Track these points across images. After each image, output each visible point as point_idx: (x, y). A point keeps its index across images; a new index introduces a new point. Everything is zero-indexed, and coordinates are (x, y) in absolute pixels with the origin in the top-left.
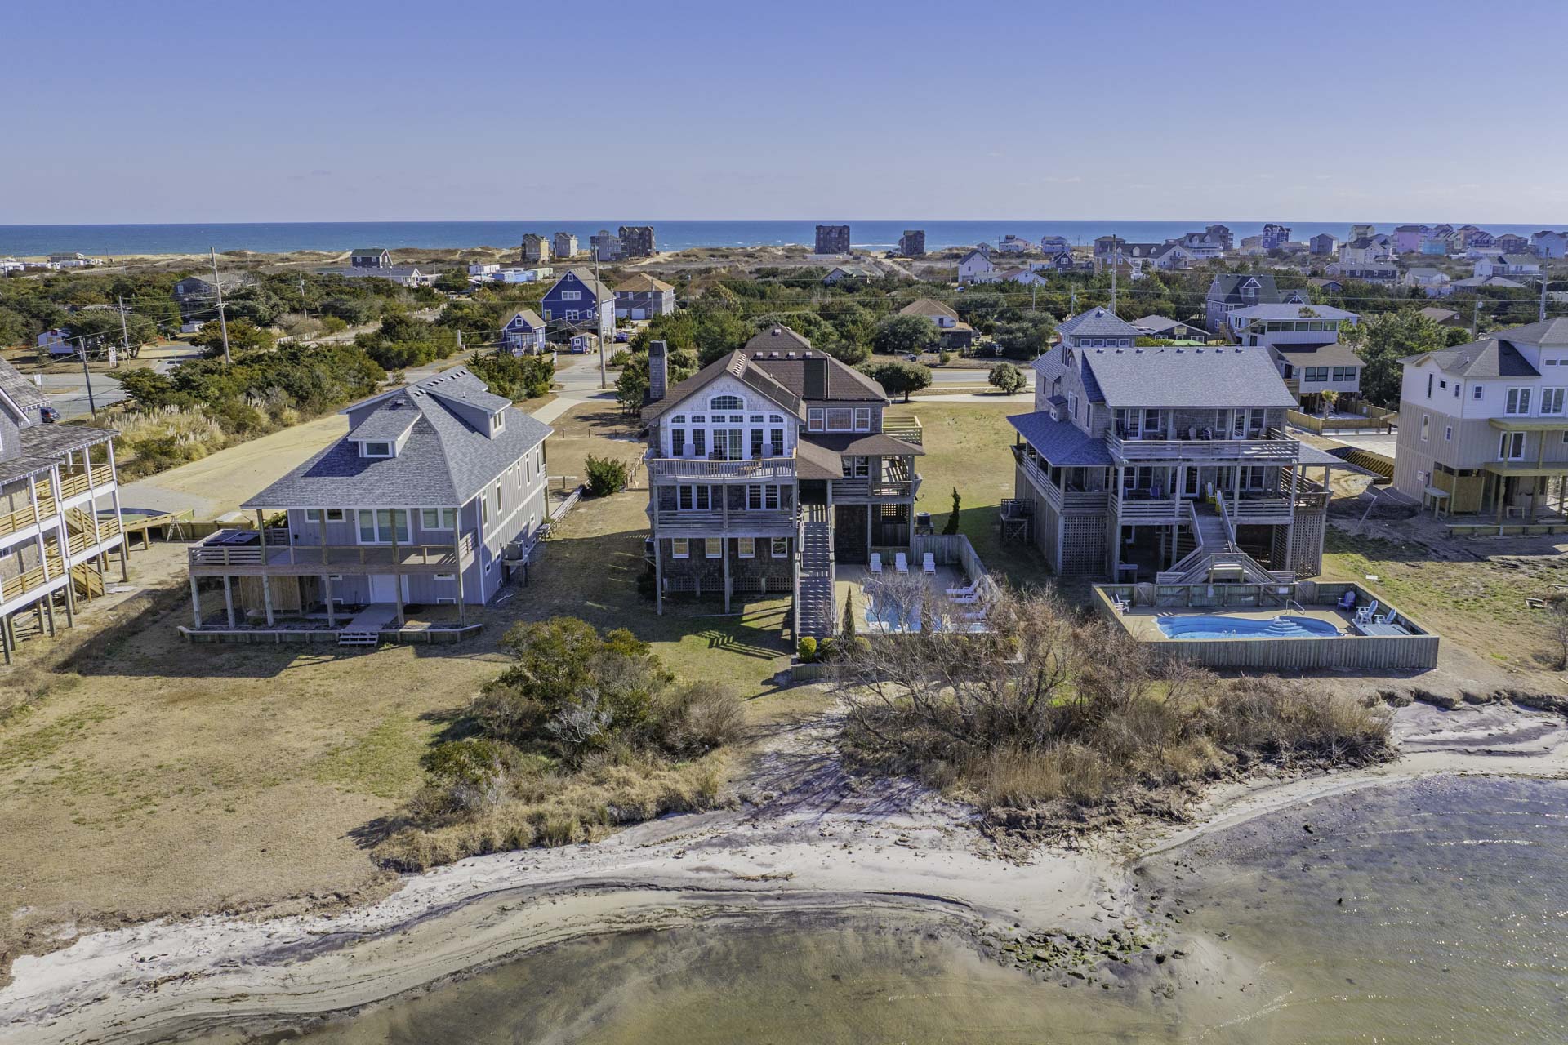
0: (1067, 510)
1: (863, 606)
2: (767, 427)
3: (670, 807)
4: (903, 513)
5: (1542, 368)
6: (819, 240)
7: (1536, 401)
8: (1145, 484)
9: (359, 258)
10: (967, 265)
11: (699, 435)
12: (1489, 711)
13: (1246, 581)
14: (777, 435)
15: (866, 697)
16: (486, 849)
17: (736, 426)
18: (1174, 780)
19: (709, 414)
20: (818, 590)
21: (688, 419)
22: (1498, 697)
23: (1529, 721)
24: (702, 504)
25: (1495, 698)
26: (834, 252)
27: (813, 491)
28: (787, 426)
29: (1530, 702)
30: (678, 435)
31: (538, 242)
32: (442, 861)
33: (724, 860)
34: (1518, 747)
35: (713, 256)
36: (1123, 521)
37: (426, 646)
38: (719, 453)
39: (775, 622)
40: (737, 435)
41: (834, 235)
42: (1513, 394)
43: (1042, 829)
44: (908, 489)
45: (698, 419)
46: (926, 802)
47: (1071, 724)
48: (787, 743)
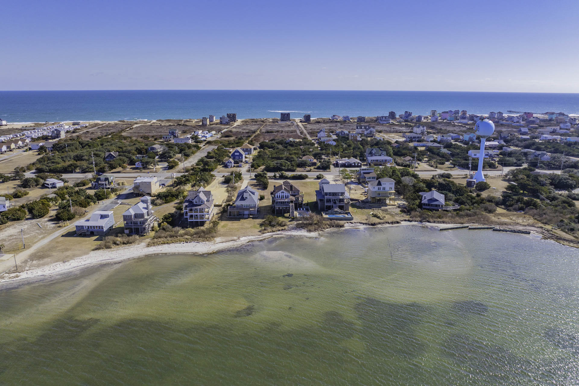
1: (297, 214)
3: (282, 230)
4: (302, 203)
5: (382, 185)
6: (281, 117)
7: (382, 189)
8: (328, 201)
9: (171, 132)
10: (319, 134)
11: (280, 196)
12: (356, 224)
13: (338, 211)
14: (288, 196)
15: (298, 222)
16: (269, 232)
18: (324, 228)
20: (293, 212)
21: (278, 194)
23: (360, 224)
24: (280, 203)
25: (357, 222)
26: (286, 121)
27: (292, 202)
28: (289, 195)
30: (277, 196)
31: (207, 119)
32: (266, 233)
33: (287, 233)
35: (253, 122)
36: (326, 205)
37: (253, 218)
38: (282, 198)
39: (288, 216)
40: (284, 196)
41: (286, 116)
42: (379, 188)
43: (312, 231)
44: (302, 201)
46: (303, 230)
47: (316, 224)
48: (291, 226)
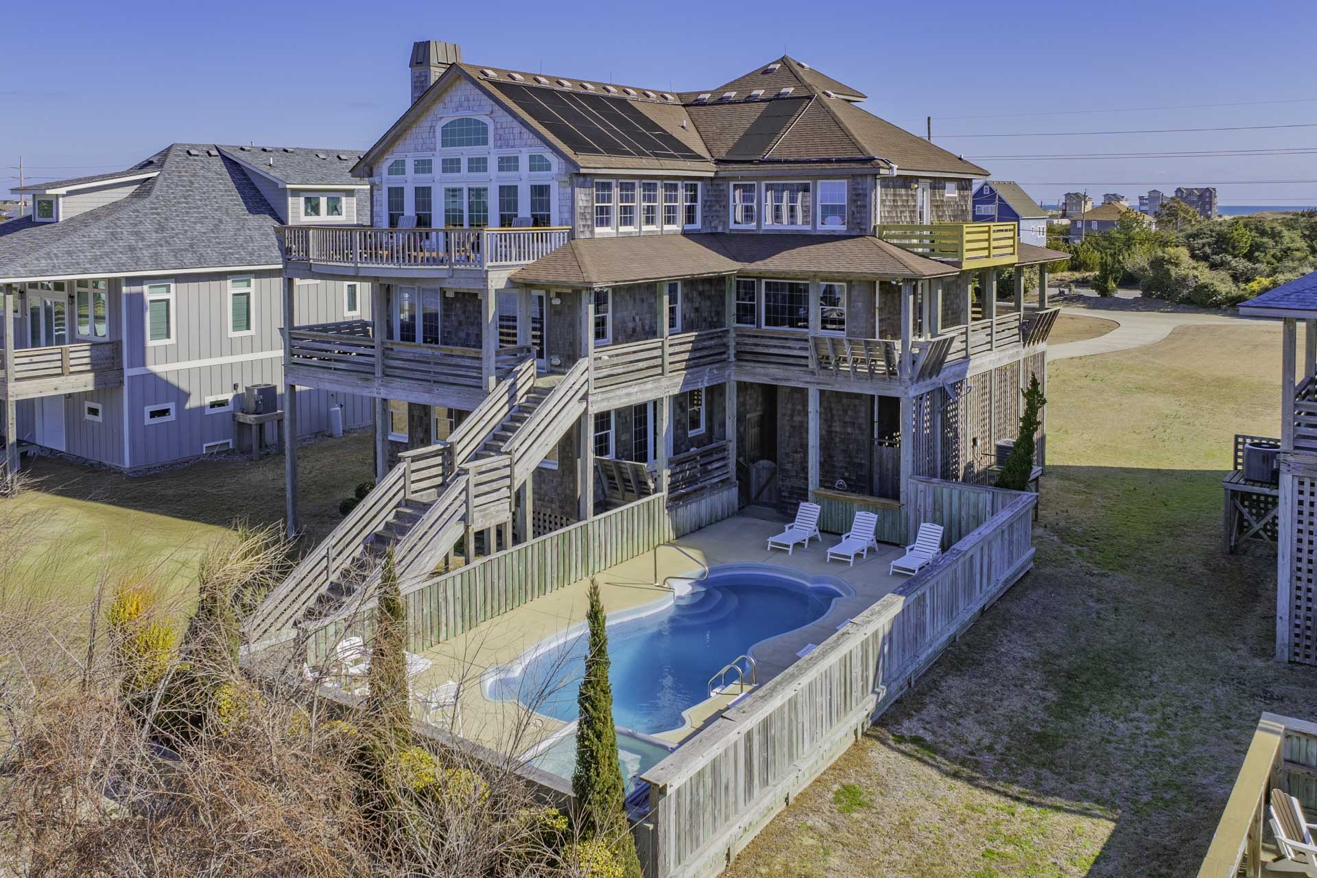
0: (1304, 457)
2: (524, 179)
11: (423, 195)
17: (477, 179)
19: (438, 155)
21: (410, 165)
40: (478, 193)
45: (424, 166)
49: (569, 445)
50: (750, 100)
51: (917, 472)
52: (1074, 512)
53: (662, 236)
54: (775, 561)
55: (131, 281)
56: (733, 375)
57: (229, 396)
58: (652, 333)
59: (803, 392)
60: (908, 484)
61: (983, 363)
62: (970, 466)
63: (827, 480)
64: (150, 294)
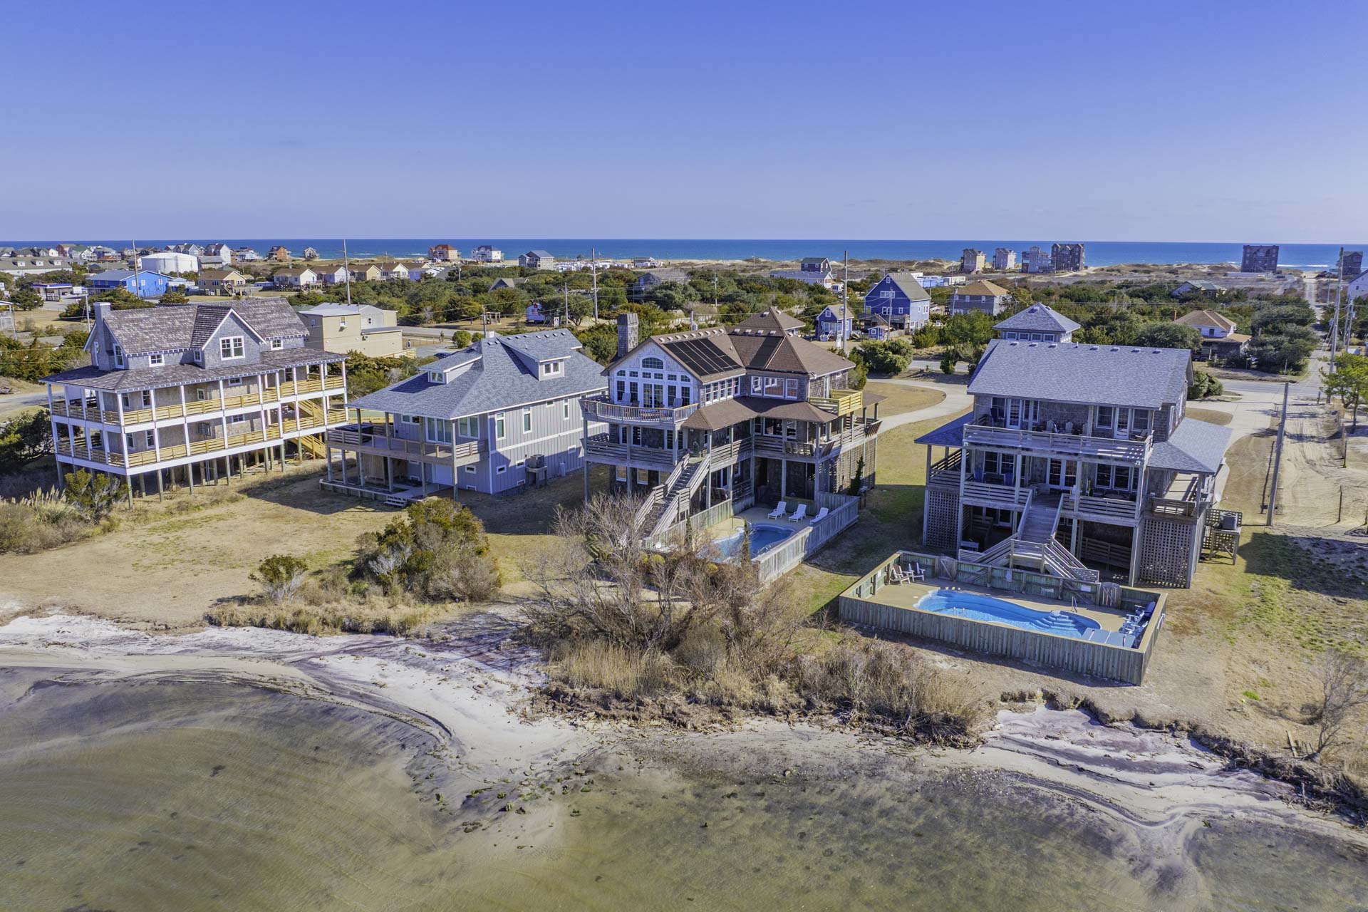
0: (932, 485)
2: (679, 384)
6: (1245, 259)
11: (634, 386)
12: (1148, 737)
13: (1047, 572)
14: (686, 391)
17: (658, 382)
19: (641, 371)
21: (627, 373)
22: (1173, 728)
25: (1169, 727)
26: (1260, 271)
28: (692, 385)
29: (1203, 740)
30: (621, 386)
31: (975, 256)
34: (1123, 775)
36: (964, 500)
40: (659, 387)
41: (1261, 254)
43: (571, 705)
45: (634, 374)
48: (511, 611)
49: (705, 482)
50: (757, 335)
51: (820, 490)
52: (880, 503)
53: (727, 401)
54: (771, 522)
55: (491, 414)
56: (754, 454)
57: (523, 460)
58: (728, 441)
59: (780, 462)
60: (817, 494)
61: (847, 446)
62: (841, 487)
63: (788, 494)
64: (497, 418)
